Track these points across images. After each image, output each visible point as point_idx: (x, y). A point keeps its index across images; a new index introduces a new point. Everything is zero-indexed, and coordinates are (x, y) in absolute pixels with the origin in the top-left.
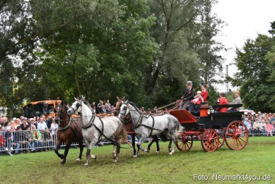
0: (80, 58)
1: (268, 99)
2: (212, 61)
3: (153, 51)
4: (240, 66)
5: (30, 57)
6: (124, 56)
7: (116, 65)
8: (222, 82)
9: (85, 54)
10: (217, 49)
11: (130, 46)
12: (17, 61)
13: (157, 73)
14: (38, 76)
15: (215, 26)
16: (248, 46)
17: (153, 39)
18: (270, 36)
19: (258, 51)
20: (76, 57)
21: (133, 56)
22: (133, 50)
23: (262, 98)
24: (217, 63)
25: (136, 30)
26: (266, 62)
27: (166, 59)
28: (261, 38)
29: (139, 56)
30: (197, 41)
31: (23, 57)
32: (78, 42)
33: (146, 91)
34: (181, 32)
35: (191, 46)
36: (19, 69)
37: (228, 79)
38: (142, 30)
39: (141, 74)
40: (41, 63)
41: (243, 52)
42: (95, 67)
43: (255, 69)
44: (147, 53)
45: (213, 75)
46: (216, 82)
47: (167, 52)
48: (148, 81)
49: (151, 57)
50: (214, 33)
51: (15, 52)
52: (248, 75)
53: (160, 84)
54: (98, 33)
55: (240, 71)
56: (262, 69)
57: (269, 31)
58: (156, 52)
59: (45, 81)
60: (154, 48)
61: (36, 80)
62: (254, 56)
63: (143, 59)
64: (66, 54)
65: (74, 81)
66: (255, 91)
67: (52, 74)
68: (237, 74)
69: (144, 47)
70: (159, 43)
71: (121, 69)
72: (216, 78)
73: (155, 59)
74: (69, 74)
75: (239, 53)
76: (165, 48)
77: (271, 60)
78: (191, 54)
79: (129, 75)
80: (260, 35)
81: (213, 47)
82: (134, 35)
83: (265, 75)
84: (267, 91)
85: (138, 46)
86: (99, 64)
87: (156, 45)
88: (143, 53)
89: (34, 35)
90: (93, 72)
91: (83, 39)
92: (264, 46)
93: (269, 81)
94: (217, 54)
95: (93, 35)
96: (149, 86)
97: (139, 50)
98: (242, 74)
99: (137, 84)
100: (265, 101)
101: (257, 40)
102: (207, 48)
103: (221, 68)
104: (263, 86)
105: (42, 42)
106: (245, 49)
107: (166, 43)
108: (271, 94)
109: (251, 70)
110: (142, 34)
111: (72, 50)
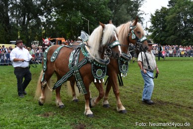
0: (73, 18)
1: (165, 39)
4: (153, 23)
5: (49, 17)
6: (95, 17)
9: (76, 16)
10: (141, 14)
11: (98, 12)
12: (43, 19)
14: (53, 26)
15: (140, 2)
16: (157, 12)
17: (109, 9)
18: (168, 8)
19: (162, 15)
20: (71, 17)
21: (99, 17)
22: (99, 14)
23: (163, 39)
24: (141, 21)
25: (101, 4)
26: (165, 21)
27: (115, 18)
28: (163, 9)
29: (102, 17)
30: (131, 10)
31: (46, 17)
32: (72, 10)
34: (123, 5)
35: (128, 13)
36: (44, 22)
37: (147, 29)
38: (104, 4)
40: (55, 20)
41: (154, 15)
42: (81, 22)
43: (160, 24)
44: (106, 16)
47: (116, 15)
49: (108, 18)
50: (140, 6)
51: (42, 14)
52: (156, 27)
54: (82, 5)
55: (152, 25)
56: (163, 24)
57: (168, 6)
59: (57, 29)
60: (110, 14)
61: (52, 28)
62: (160, 18)
63: (104, 19)
64: (67, 16)
65: (71, 29)
66: (159, 35)
67: (60, 25)
69: (104, 13)
70: (112, 10)
73: (110, 19)
74: (68, 25)
75: (152, 16)
76: (114, 13)
78: (128, 16)
80: (163, 7)
81: (139, 13)
82: (100, 6)
83: (164, 27)
84: (165, 35)
85: (102, 12)
87: (111, 12)
88: (104, 16)
89: (51, 6)
90: (80, 25)
91: (75, 8)
92: (164, 13)
93: (166, 30)
94: (141, 16)
97: (102, 14)
98: (153, 26)
100: (164, 40)
101: (161, 10)
102: (136, 13)
103: (142, 23)
104: (163, 33)
105: (55, 10)
106: (155, 14)
107: (116, 11)
108: (167, 37)
109: (158, 25)
110: (104, 6)
111: (69, 14)
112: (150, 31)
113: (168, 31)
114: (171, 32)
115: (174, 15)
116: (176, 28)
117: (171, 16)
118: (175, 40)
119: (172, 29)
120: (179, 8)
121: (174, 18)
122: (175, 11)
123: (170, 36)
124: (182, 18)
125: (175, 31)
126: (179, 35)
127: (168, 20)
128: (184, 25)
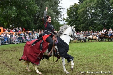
0: (9, 12)
1: (78, 26)
2: (58, 13)
3: (36, 9)
4: (68, 15)
6: (26, 11)
7: (23, 14)
8: (61, 20)
9: (11, 10)
10: (60, 9)
11: (28, 7)
13: (38, 17)
16: (71, 7)
17: (37, 5)
18: (79, 4)
19: (74, 9)
20: (8, 11)
21: (29, 11)
22: (29, 8)
24: (60, 14)
25: (30, 1)
26: (77, 13)
27: (41, 12)
28: (75, 5)
29: (31, 11)
30: (53, 6)
32: (8, 6)
33: (34, 23)
34: (47, 2)
35: (50, 7)
37: (64, 19)
38: (32, 1)
39: (32, 18)
41: (69, 9)
42: (15, 15)
43: (73, 16)
44: (34, 10)
45: (58, 18)
46: (59, 20)
47: (41, 9)
48: (35, 20)
49: (36, 11)
50: (59, 3)
52: (71, 18)
53: (39, 21)
54: (16, 2)
55: (68, 16)
56: (76, 16)
58: (37, 9)
60: (37, 8)
62: (73, 11)
63: (33, 12)
64: (4, 10)
65: (7, 20)
68: (67, 17)
69: (33, 7)
70: (39, 6)
71: (25, 16)
72: (60, 19)
73: (37, 12)
74: (5, 17)
75: (68, 10)
76: (40, 8)
77: (79, 12)
78: (50, 10)
79: (28, 18)
80: (75, 4)
81: (58, 8)
82: (29, 3)
83: (77, 18)
84: (78, 23)
85: (31, 7)
86: (16, 14)
88: (33, 10)
90: (14, 17)
91: (11, 4)
92: (76, 8)
93: (78, 20)
94: (60, 10)
95: (14, 3)
96: (35, 22)
97: (31, 9)
98: (69, 17)
99: (30, 21)
101: (74, 5)
102: (56, 8)
103: (61, 15)
104: (76, 22)
107: (41, 6)
108: (79, 25)
109: (72, 16)
110: (33, 3)
111: (6, 9)
112: (66, 21)
113: (79, 21)
114: (81, 21)
115: (83, 9)
116: (85, 18)
117: (81, 10)
118: (84, 27)
119: (82, 19)
120: (86, 4)
121: (84, 11)
122: (83, 6)
123: (81, 24)
124: (89, 11)
125: (84, 20)
126: (88, 23)
127: (79, 13)
128: (90, 16)
